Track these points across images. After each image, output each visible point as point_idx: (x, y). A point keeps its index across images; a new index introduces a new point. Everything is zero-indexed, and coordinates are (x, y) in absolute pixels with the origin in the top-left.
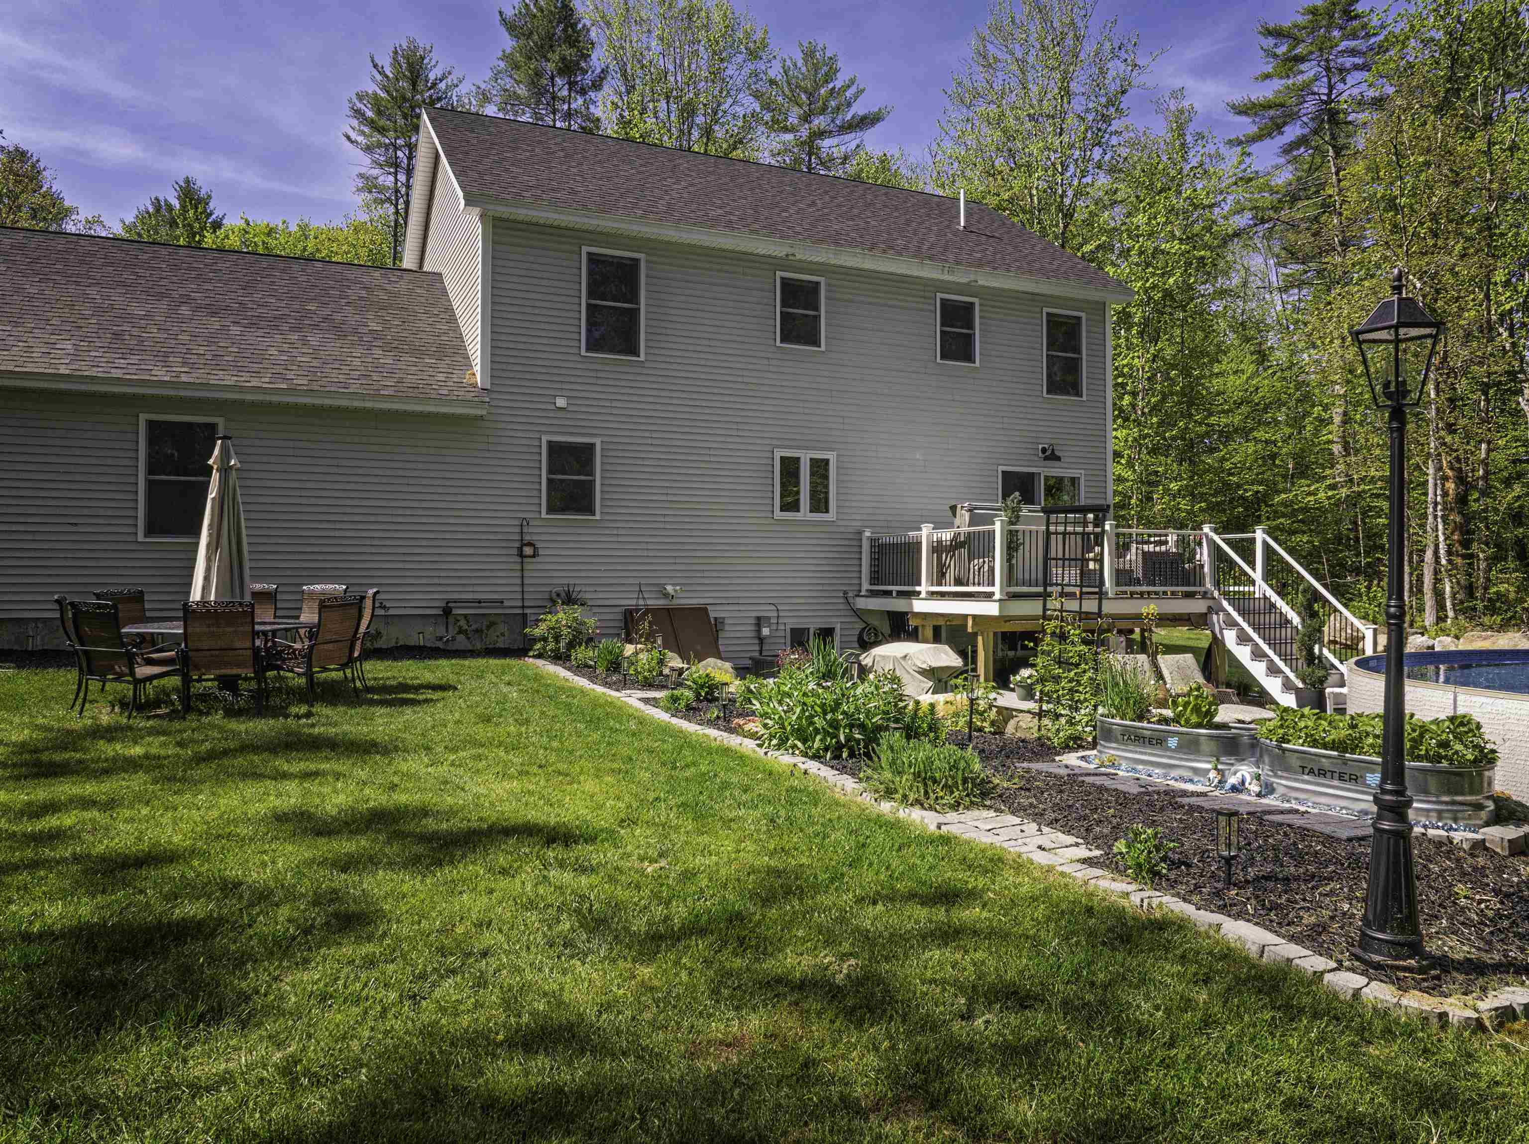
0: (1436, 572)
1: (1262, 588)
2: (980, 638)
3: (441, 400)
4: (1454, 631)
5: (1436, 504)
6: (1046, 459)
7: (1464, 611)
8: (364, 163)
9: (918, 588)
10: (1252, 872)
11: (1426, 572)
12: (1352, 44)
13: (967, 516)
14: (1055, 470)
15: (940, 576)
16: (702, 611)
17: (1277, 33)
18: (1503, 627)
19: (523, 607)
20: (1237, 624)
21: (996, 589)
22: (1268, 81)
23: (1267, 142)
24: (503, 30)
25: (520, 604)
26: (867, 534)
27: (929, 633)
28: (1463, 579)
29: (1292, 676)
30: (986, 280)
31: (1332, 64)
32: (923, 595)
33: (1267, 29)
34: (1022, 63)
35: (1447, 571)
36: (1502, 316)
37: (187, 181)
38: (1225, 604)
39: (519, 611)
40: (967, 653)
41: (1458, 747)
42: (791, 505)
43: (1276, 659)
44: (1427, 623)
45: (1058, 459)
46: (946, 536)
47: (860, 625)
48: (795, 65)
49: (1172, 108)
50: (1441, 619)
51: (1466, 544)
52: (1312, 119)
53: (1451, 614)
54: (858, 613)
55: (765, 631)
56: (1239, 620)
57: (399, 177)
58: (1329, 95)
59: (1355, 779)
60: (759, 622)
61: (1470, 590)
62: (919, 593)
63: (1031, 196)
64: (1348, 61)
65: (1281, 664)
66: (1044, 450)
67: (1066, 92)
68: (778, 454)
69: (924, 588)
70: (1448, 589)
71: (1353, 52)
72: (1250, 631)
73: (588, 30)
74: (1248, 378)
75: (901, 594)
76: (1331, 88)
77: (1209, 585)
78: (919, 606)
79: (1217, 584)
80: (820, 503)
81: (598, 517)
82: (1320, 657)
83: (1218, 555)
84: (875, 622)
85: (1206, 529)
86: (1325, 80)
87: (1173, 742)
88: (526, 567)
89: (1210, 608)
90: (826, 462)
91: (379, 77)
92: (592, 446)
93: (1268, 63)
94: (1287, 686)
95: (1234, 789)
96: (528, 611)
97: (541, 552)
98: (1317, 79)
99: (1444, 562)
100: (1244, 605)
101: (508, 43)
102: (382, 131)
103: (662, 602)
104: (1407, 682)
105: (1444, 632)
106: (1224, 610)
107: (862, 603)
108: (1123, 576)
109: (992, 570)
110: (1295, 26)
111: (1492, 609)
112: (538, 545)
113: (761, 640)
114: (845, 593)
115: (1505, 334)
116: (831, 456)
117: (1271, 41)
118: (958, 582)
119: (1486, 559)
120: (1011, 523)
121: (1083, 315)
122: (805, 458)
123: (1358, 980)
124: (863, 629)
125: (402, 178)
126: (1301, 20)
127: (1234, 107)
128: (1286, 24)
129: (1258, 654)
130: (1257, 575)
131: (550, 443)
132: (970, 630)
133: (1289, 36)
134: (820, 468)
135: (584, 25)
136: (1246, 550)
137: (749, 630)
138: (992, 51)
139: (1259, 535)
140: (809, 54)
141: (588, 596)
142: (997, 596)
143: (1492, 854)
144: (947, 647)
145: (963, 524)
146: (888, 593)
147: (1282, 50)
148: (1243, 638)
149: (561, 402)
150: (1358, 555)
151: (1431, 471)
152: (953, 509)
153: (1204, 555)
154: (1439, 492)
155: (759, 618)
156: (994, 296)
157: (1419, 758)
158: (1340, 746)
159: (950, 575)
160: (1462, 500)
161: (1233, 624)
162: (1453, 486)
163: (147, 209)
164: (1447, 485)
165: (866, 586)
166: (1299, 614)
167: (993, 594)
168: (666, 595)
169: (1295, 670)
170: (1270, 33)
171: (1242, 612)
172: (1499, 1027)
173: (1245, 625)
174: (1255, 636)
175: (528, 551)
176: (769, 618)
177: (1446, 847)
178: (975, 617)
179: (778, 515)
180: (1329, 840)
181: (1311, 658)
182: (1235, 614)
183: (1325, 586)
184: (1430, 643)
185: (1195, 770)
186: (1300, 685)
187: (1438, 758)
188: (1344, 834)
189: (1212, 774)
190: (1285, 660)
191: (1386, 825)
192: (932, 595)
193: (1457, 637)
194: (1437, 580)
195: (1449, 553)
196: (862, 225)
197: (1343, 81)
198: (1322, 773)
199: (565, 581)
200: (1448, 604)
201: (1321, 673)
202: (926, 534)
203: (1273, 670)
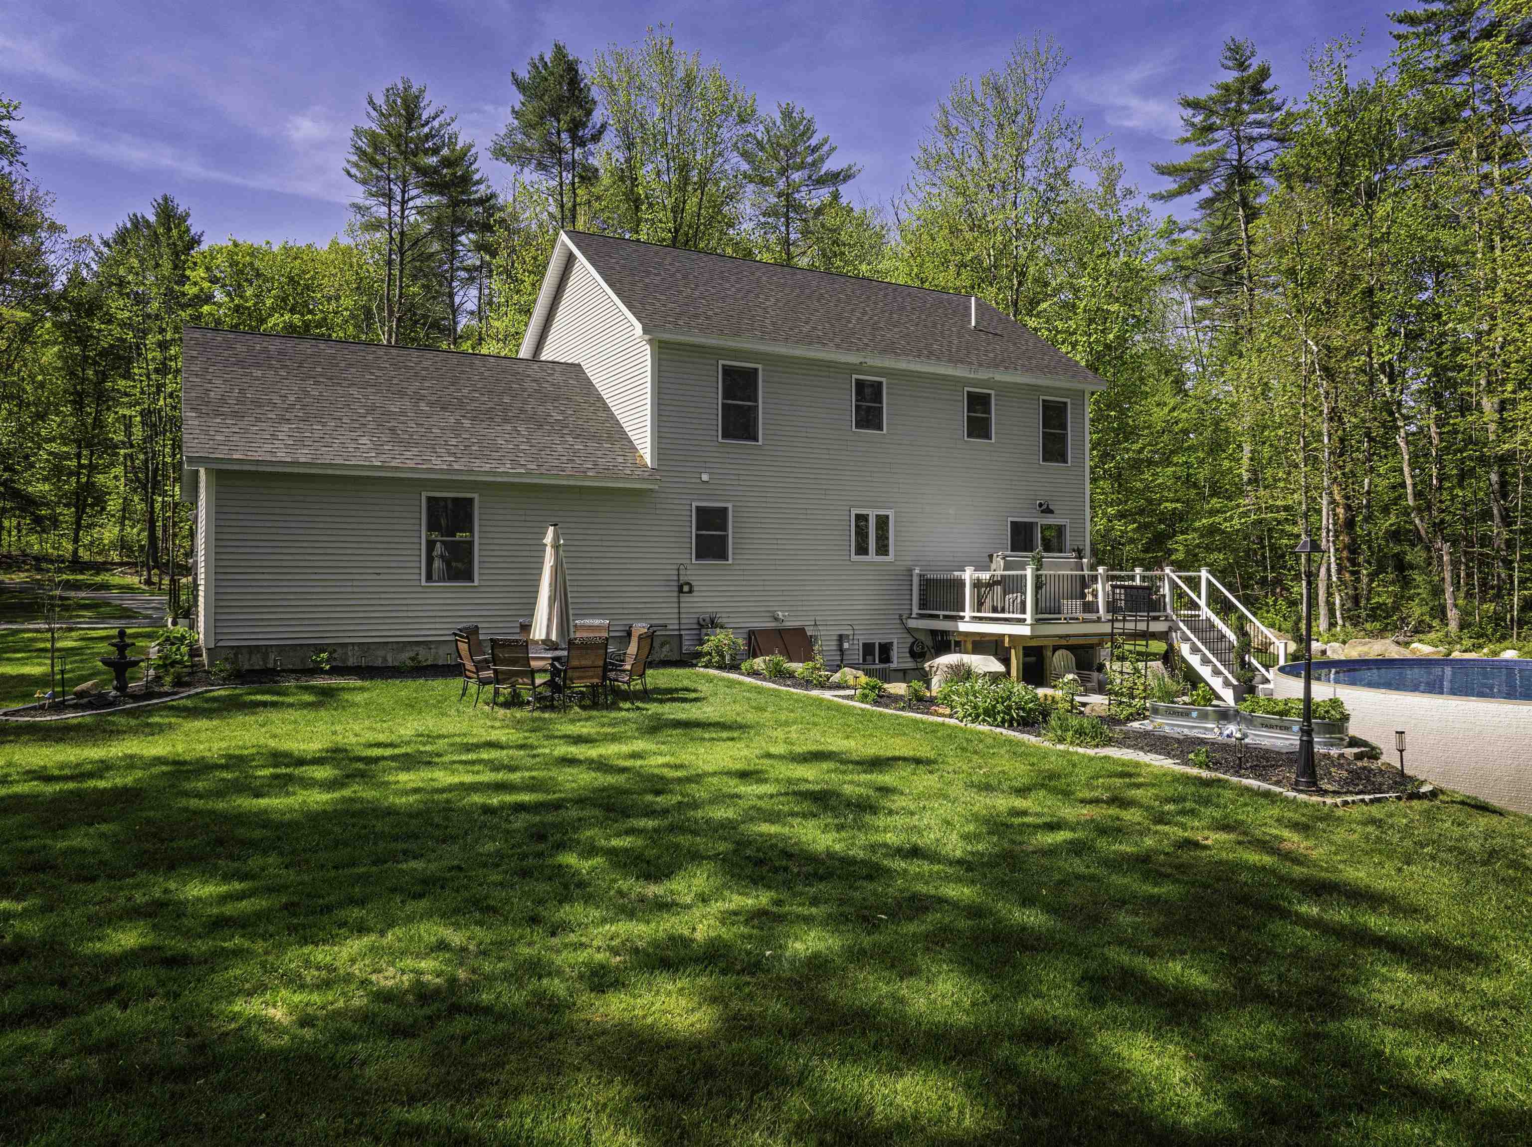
0: (1329, 586)
1: (1206, 612)
2: (1013, 651)
3: (627, 478)
4: (1341, 638)
5: (1328, 531)
6: (1042, 512)
7: (1350, 618)
8: (358, 194)
9: (962, 614)
10: (1248, 765)
11: (1320, 585)
12: (1260, 117)
13: (1002, 563)
14: (1050, 520)
15: (979, 606)
16: (801, 631)
17: (1195, 105)
18: (1380, 634)
19: (680, 630)
20: (1190, 639)
21: (1028, 616)
22: (1187, 144)
23: (1186, 197)
24: (514, 88)
25: (677, 627)
26: (917, 571)
27: (970, 647)
28: (1351, 592)
29: (1230, 677)
30: (1000, 376)
31: (1242, 134)
32: (967, 619)
33: (1187, 102)
34: (981, 137)
35: (1337, 586)
36: (1382, 365)
37: (165, 199)
38: (1181, 625)
39: (676, 633)
40: (1006, 662)
41: (1333, 712)
42: (862, 549)
43: (1218, 664)
44: (1321, 629)
45: (1051, 512)
46: (985, 576)
47: (911, 640)
48: (774, 123)
49: (1104, 165)
50: (1332, 625)
51: (1354, 563)
52: (1225, 180)
53: (1340, 622)
54: (909, 631)
55: (846, 645)
56: (1192, 636)
57: (393, 209)
58: (1240, 160)
59: (1287, 729)
60: (841, 638)
61: (1356, 600)
62: (962, 618)
63: (989, 255)
64: (1256, 132)
65: (1222, 668)
66: (1041, 505)
67: (1019, 166)
68: (854, 512)
69: (968, 613)
70: (1338, 602)
71: (1259, 124)
72: (1199, 644)
73: (589, 89)
74: (1170, 411)
75: (946, 617)
76: (1241, 154)
77: (1169, 611)
78: (963, 627)
79: (1173, 609)
80: (883, 549)
81: (730, 562)
82: (1250, 664)
83: (1174, 586)
84: (922, 637)
85: (1167, 570)
86: (1236, 147)
87: (1194, 714)
88: (682, 600)
89: (1170, 628)
90: (887, 517)
91: (374, 114)
92: (726, 509)
93: (1187, 131)
94: (1227, 683)
95: (1228, 736)
96: (682, 632)
97: (695, 589)
98: (1227, 146)
99: (1334, 579)
100: (1193, 624)
101: (517, 99)
102: (376, 165)
103: (772, 625)
104: (1312, 682)
105: (1334, 638)
106: (1180, 629)
107: (912, 624)
108: (1112, 607)
109: (1023, 603)
110: (1211, 99)
111: (1373, 616)
112: (694, 583)
113: (841, 650)
114: (901, 615)
115: (1385, 381)
116: (890, 513)
117: (1190, 112)
118: (995, 610)
119: (1368, 575)
120: (1038, 570)
121: (1068, 400)
122: (872, 514)
123: (1294, 794)
124: (913, 643)
125: (396, 208)
126: (1214, 93)
127: (1157, 167)
128: (1203, 97)
129: (1205, 661)
130: (1202, 603)
131: (698, 508)
132: (1007, 645)
133: (1204, 108)
134: (883, 522)
135: (586, 85)
136: (1194, 584)
137: (833, 645)
138: (954, 123)
139: (1204, 574)
140: (787, 115)
141: (725, 620)
142: (1029, 621)
143: (1347, 759)
144: (992, 658)
145: (998, 569)
146: (936, 617)
147: (1198, 120)
148: (1195, 650)
149: (705, 477)
150: (1265, 569)
151: (1325, 502)
152: (991, 557)
153: (1166, 590)
154: (1331, 521)
155: (841, 636)
156: (1005, 389)
157: (1316, 718)
158: (1281, 714)
159: (988, 603)
160: (1350, 524)
161: (1187, 639)
162: (1342, 511)
163: (125, 224)
164: (1338, 510)
165: (916, 610)
166: (1235, 633)
167: (1025, 620)
168: (776, 619)
169: (1232, 673)
170: (1188, 104)
171: (1194, 630)
172: (1343, 806)
173: (1195, 640)
174: (1203, 648)
175: (686, 588)
176: (848, 636)
177: (1327, 756)
178: (1010, 636)
179: (854, 558)
180: (1278, 753)
181: (1243, 664)
182: (1188, 632)
183: (1238, 598)
184: (1324, 647)
185: (1206, 729)
186: (1235, 683)
187: (1324, 718)
188: (1284, 751)
189: (1216, 730)
190: (1225, 665)
191: (1305, 738)
192: (975, 619)
193: (1344, 642)
194: (1329, 594)
195: (1339, 571)
196: (905, 331)
197: (1252, 148)
198: (1271, 727)
199: (710, 610)
200: (1338, 613)
201: (1250, 674)
202: (968, 575)
203: (1216, 672)
